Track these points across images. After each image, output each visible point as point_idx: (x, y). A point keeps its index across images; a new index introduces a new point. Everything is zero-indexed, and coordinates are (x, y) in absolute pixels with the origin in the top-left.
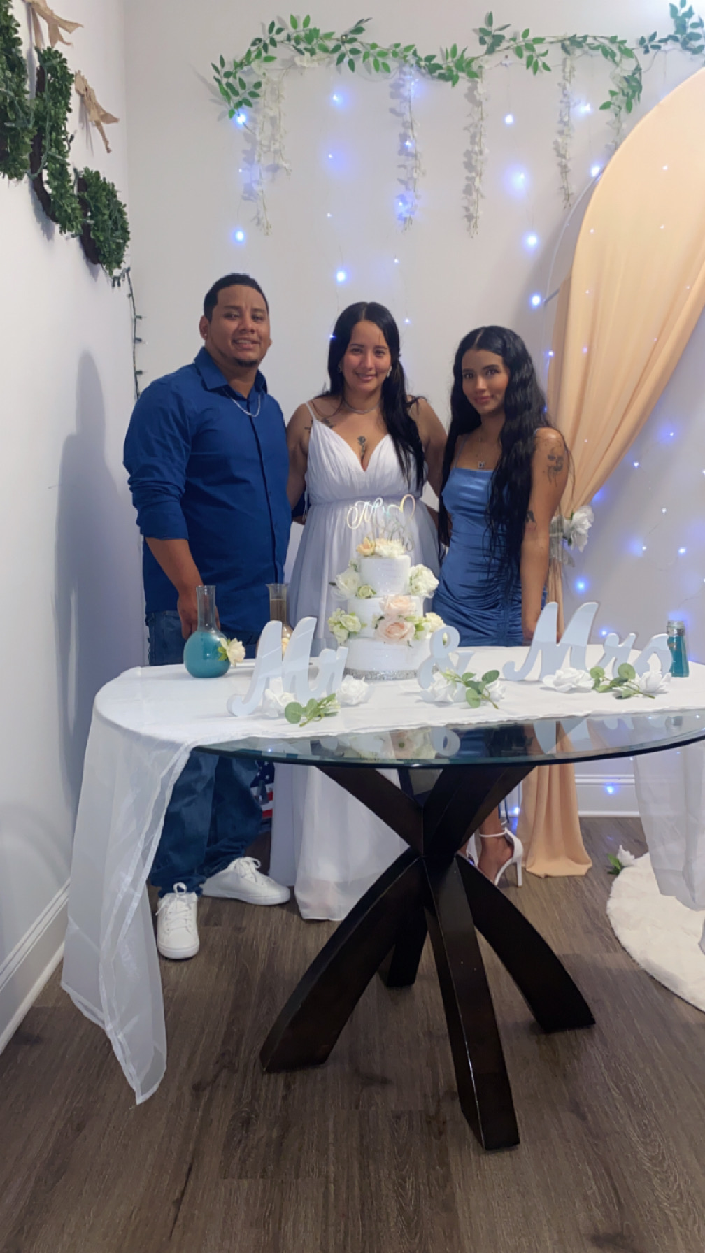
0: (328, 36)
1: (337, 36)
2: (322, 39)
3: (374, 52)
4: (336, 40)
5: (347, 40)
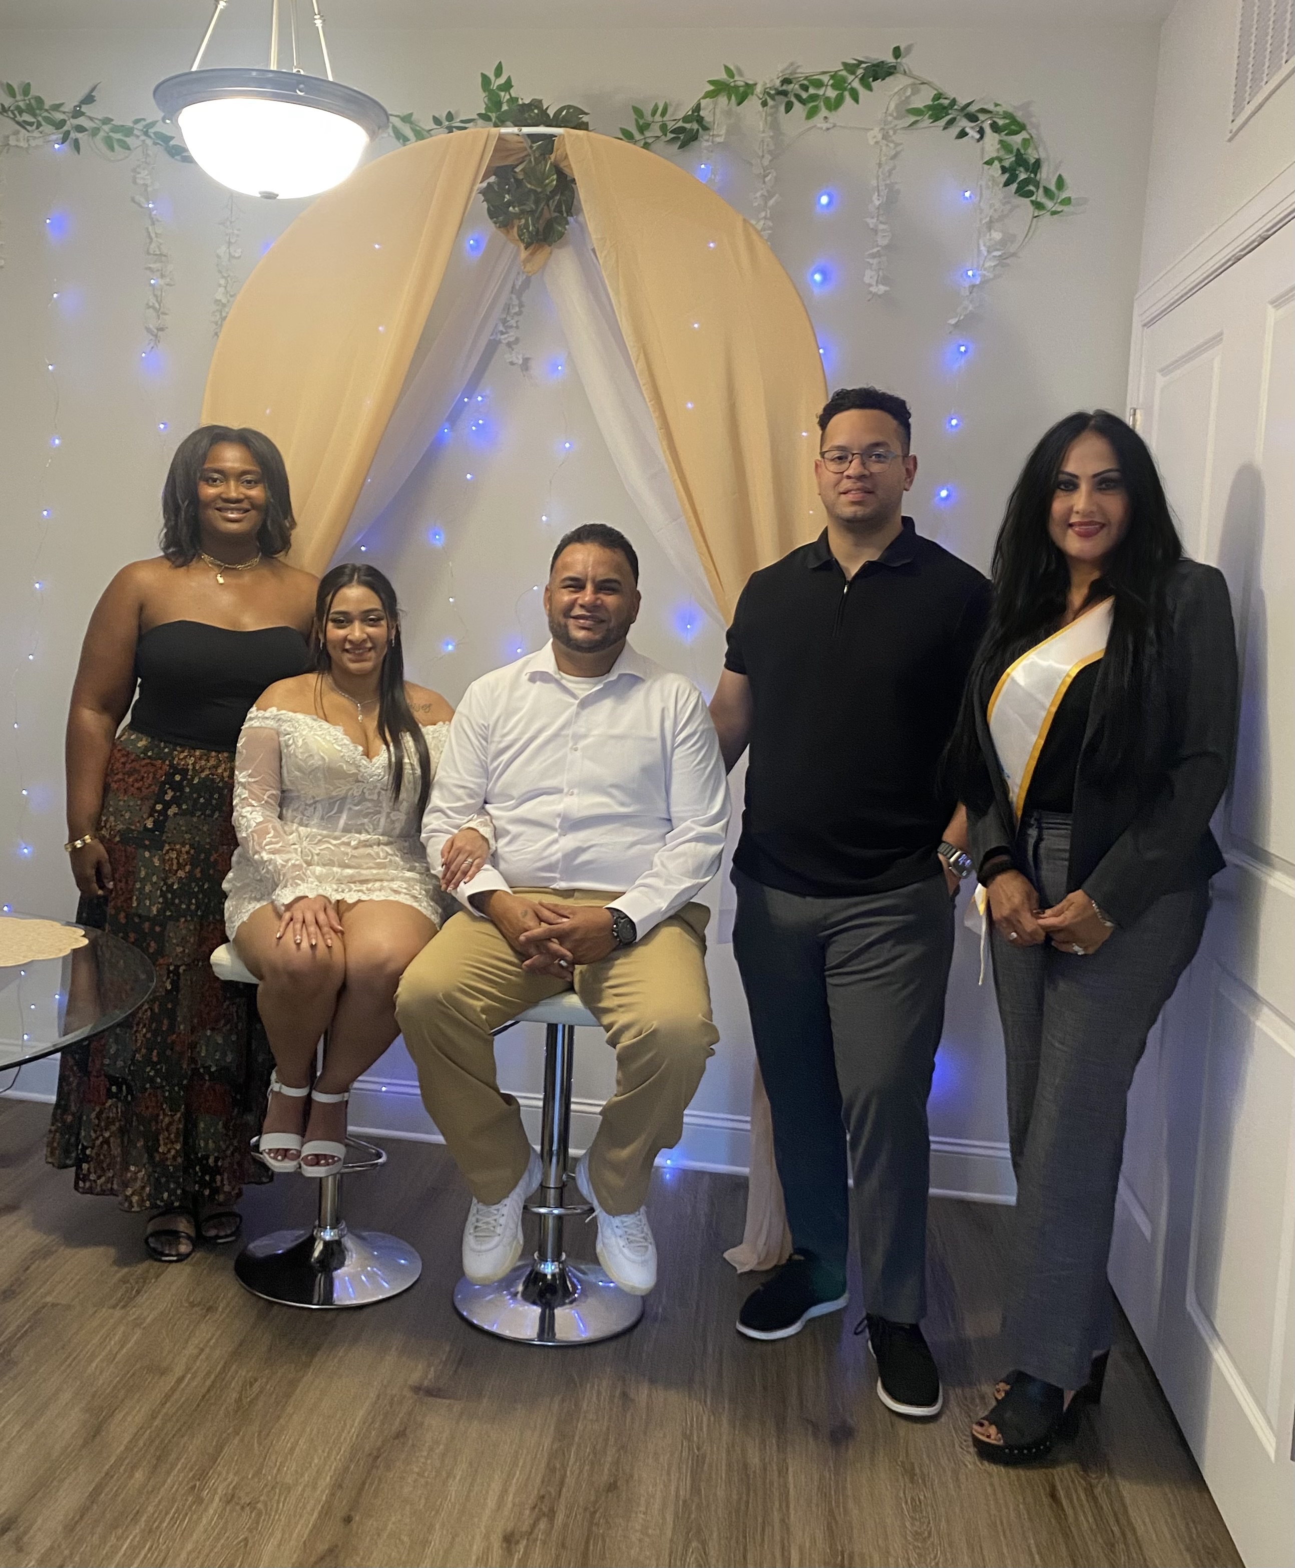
0: (57, 107)
1: (68, 107)
2: (47, 110)
3: (106, 128)
4: (64, 113)
5: (77, 114)
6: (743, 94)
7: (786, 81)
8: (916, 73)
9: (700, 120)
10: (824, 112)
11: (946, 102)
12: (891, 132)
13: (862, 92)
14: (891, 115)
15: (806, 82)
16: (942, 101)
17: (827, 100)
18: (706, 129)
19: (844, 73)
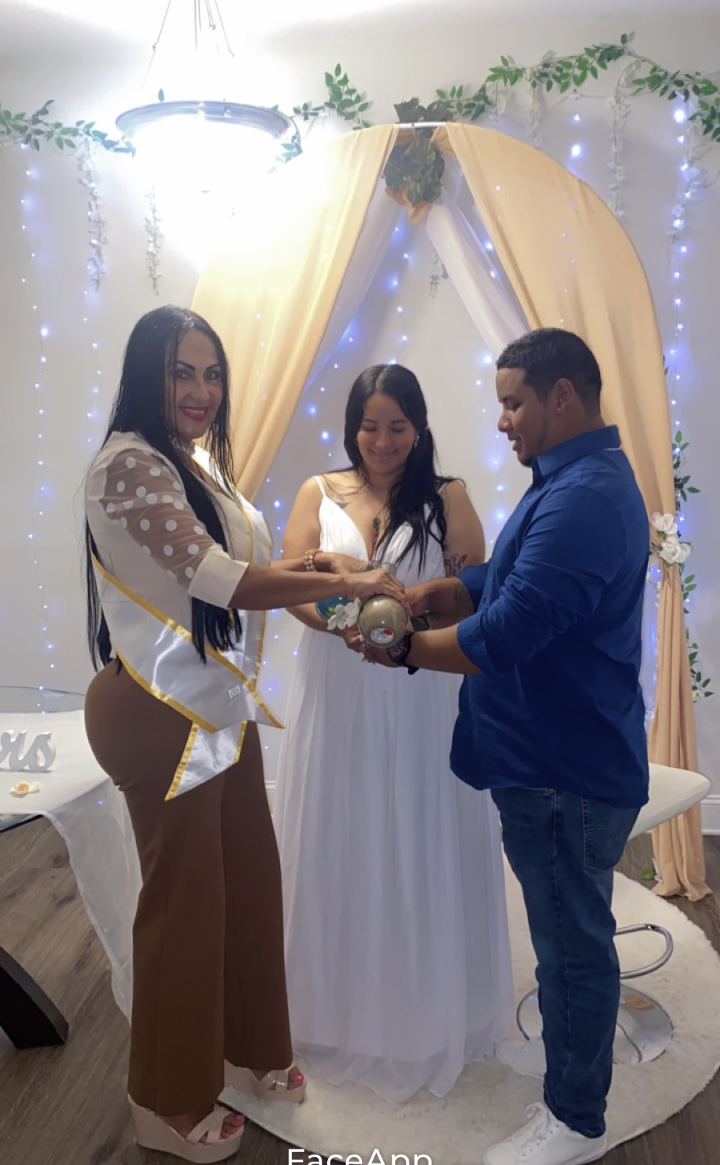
0: (20, 116)
1: (29, 116)
2: (14, 120)
3: (58, 131)
4: (26, 121)
5: (35, 120)
6: (515, 76)
7: (546, 65)
8: (638, 52)
9: (485, 99)
10: (573, 86)
11: (661, 74)
12: (622, 98)
13: (599, 69)
14: (622, 86)
15: (560, 65)
16: (657, 73)
17: (575, 77)
18: (490, 103)
19: (586, 57)
